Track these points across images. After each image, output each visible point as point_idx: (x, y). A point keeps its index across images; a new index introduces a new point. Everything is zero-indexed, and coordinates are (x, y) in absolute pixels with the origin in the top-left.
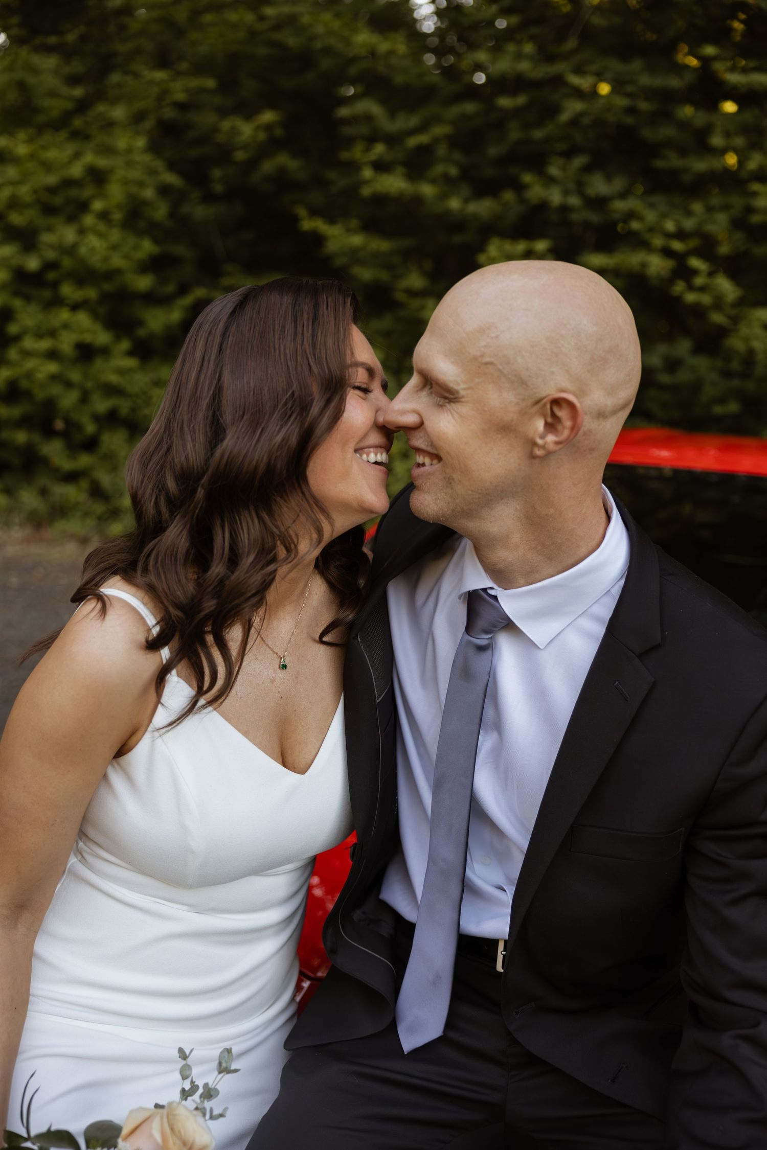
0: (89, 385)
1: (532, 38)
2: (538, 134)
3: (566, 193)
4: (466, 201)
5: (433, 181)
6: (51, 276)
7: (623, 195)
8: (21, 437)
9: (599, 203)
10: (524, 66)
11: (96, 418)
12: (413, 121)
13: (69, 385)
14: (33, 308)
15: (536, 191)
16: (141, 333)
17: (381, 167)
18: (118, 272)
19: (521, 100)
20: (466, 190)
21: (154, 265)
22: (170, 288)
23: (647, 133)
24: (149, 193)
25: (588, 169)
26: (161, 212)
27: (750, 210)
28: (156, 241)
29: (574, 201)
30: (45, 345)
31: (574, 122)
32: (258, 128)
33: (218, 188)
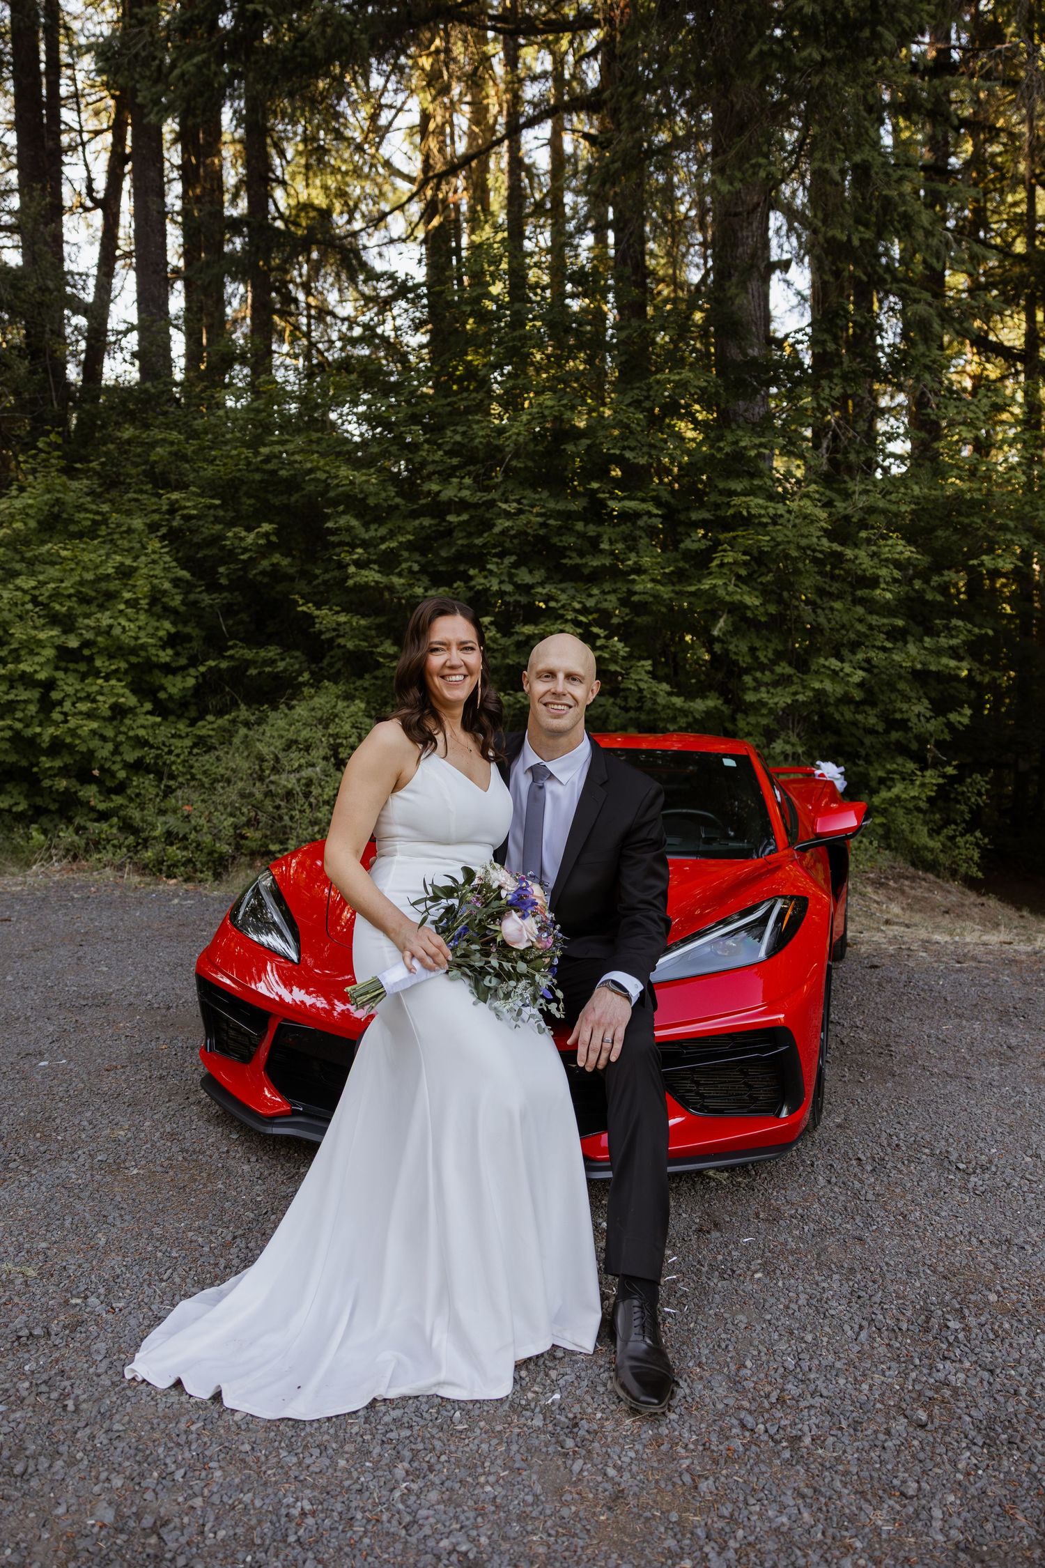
0: (121, 738)
1: (469, 474)
2: (479, 541)
3: (501, 582)
4: (426, 590)
5: (400, 575)
6: (86, 652)
7: (542, 584)
8: (62, 784)
9: (527, 589)
10: (465, 493)
11: (126, 766)
12: (383, 531)
13: (104, 739)
14: (71, 679)
15: (480, 582)
16: (162, 695)
17: (360, 564)
18: (143, 647)
19: (465, 517)
20: (426, 580)
21: (172, 641)
22: (183, 661)
23: (555, 540)
24: (167, 585)
25: (515, 565)
26: (176, 601)
27: (631, 593)
28: (174, 623)
29: (508, 588)
30: (83, 707)
31: (504, 532)
32: (259, 536)
33: (224, 581)
